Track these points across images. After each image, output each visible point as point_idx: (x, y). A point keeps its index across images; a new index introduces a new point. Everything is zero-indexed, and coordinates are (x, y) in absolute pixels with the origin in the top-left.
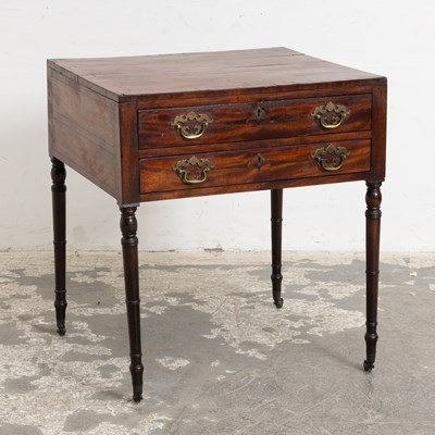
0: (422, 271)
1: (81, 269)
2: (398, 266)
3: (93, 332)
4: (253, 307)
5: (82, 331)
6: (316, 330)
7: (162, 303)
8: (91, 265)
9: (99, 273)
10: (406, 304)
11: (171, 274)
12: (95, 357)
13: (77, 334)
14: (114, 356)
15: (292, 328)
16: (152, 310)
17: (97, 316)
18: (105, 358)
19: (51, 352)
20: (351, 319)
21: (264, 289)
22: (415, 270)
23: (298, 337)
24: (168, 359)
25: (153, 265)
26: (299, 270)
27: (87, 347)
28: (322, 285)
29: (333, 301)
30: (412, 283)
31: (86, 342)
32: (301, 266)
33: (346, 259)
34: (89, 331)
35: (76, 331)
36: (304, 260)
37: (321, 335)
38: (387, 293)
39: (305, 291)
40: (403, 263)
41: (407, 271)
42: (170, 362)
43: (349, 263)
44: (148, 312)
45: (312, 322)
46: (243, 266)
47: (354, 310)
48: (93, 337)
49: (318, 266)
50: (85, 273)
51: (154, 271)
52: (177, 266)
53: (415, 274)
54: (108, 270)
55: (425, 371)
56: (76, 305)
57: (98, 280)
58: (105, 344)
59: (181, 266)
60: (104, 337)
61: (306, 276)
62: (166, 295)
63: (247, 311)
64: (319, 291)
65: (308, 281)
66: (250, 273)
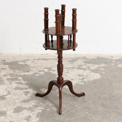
0: (116, 60)
1: (21, 60)
2: (110, 59)
3: (23, 80)
4: (68, 72)
5: (20, 80)
6: (86, 79)
7: (43, 71)
8: (24, 59)
9: (26, 61)
10: (111, 71)
11: (46, 61)
12: (23, 89)
13: (19, 81)
14: (29, 88)
15: (79, 79)
16: (40, 73)
17: (25, 75)
18: (26, 89)
19: (11, 87)
20: (96, 76)
21: (72, 66)
22: (114, 60)
23: (80, 82)
24: (44, 89)
25: (41, 59)
26: (82, 60)
27: (21, 85)
28: (88, 65)
29: (91, 70)
30: (113, 64)
31: (21, 84)
32: (83, 59)
33: (95, 57)
34: (22, 80)
35: (18, 80)
36: (83, 57)
37: (87, 81)
38: (106, 68)
39: (83, 67)
40: (111, 58)
41: (112, 60)
42: (44, 90)
43: (96, 58)
44: (39, 74)
45: (85, 77)
46: (66, 59)
47: (96, 73)
48: (23, 82)
49: (87, 59)
50: (22, 61)
51: (41, 60)
52: (48, 59)
53: (114, 61)
54: (29, 60)
55: (116, 93)
56: (19, 72)
57: (26, 63)
58: (26, 84)
59: (49, 59)
60: (26, 82)
61: (84, 62)
62: (44, 68)
63: (67, 74)
64: (87, 67)
65: (84, 64)
66: (68, 61)
